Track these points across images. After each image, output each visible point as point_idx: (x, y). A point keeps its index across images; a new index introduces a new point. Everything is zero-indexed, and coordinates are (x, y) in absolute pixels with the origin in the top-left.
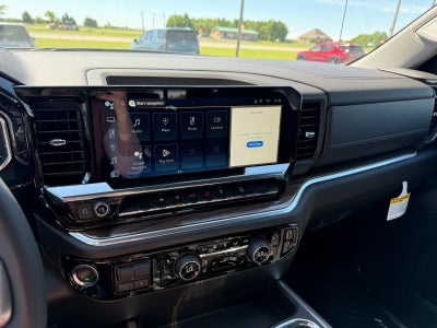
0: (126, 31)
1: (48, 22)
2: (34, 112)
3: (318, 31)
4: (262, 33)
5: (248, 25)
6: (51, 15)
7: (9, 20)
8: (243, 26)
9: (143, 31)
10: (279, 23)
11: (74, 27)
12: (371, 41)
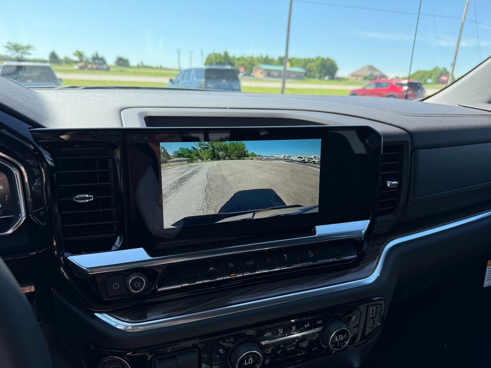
0: (160, 70)
1: (76, 62)
2: (55, 161)
3: (371, 68)
4: (309, 71)
5: (293, 62)
6: (80, 55)
7: (34, 61)
8: (288, 64)
9: (179, 70)
10: (328, 59)
11: (105, 66)
12: (430, 77)
